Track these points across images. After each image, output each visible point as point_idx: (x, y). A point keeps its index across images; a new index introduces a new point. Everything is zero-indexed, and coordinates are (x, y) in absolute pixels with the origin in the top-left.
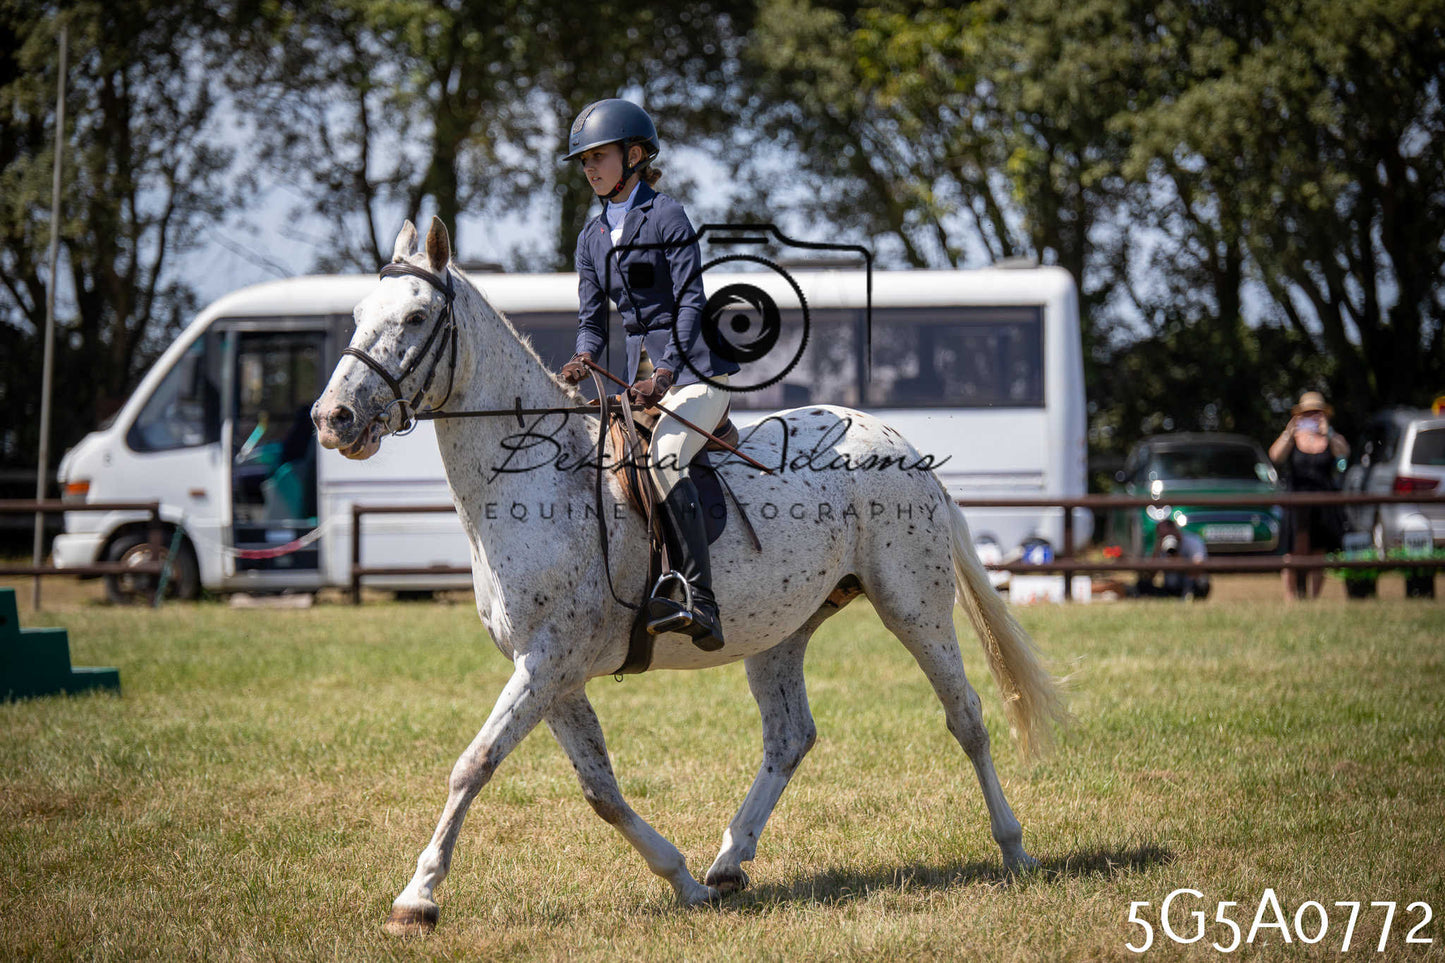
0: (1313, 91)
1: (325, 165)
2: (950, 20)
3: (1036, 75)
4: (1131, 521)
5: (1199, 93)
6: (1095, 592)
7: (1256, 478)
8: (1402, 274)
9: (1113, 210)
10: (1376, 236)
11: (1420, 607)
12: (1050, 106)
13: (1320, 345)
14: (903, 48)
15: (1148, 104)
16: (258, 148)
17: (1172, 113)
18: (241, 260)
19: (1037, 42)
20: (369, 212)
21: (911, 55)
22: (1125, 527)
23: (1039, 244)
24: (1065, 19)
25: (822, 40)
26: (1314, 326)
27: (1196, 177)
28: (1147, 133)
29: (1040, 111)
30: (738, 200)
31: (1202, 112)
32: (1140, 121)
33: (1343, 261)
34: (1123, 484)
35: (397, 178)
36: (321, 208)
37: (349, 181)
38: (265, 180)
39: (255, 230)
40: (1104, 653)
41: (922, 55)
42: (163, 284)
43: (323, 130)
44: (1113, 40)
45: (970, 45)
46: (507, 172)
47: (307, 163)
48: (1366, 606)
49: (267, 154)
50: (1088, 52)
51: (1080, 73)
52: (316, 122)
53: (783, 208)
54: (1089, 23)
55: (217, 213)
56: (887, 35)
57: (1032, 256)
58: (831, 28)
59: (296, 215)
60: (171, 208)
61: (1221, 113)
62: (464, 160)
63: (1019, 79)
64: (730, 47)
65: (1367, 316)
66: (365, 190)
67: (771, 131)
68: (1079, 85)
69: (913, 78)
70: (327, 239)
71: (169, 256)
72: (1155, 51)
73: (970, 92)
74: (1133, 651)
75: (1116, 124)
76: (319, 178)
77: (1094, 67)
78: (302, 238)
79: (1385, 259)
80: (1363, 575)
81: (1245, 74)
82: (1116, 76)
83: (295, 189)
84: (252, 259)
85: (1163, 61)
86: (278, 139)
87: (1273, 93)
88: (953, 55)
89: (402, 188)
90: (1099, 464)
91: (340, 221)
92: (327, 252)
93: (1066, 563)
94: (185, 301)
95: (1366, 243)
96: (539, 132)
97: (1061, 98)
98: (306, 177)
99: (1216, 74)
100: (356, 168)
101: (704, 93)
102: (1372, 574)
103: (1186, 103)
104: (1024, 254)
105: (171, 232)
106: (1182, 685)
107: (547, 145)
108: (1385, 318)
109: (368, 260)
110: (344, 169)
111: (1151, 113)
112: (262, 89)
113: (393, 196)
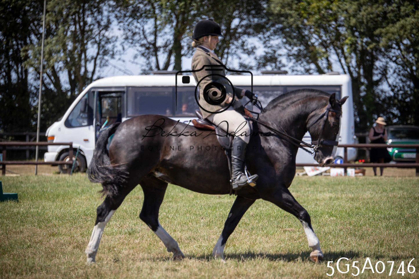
1: (144, 42)
3: (354, 15)
5: (402, 22)
6: (356, 173)
12: (358, 25)
14: (314, 8)
15: (388, 24)
16: (124, 37)
17: (393, 28)
18: (117, 70)
19: (355, 6)
20: (156, 56)
21: (316, 10)
25: (289, 5)
28: (386, 34)
29: (355, 26)
30: (267, 53)
31: (403, 27)
32: (384, 30)
35: (166, 46)
36: (143, 55)
37: (151, 46)
38: (126, 46)
39: (124, 61)
41: (319, 10)
43: (143, 31)
44: (377, 5)
47: (138, 41)
49: (127, 38)
50: (369, 9)
51: (367, 15)
52: (142, 29)
53: (280, 55)
55: (113, 56)
56: (309, 4)
59: (135, 57)
60: (98, 54)
61: (409, 27)
63: (350, 17)
66: (156, 49)
67: (275, 33)
68: (367, 18)
69: (317, 17)
70: (145, 64)
71: (98, 69)
72: (390, 8)
75: (377, 32)
76: (142, 45)
77: (372, 13)
78: (137, 64)
82: (379, 15)
83: (135, 49)
85: (392, 11)
86: (130, 34)
89: (167, 49)
91: (148, 59)
92: (145, 67)
97: (361, 22)
98: (138, 45)
99: (408, 15)
100: (153, 42)
101: (255, 20)
103: (398, 25)
105: (98, 62)
109: (156, 70)
110: (150, 43)
111: (388, 28)
112: (126, 19)
113: (165, 51)
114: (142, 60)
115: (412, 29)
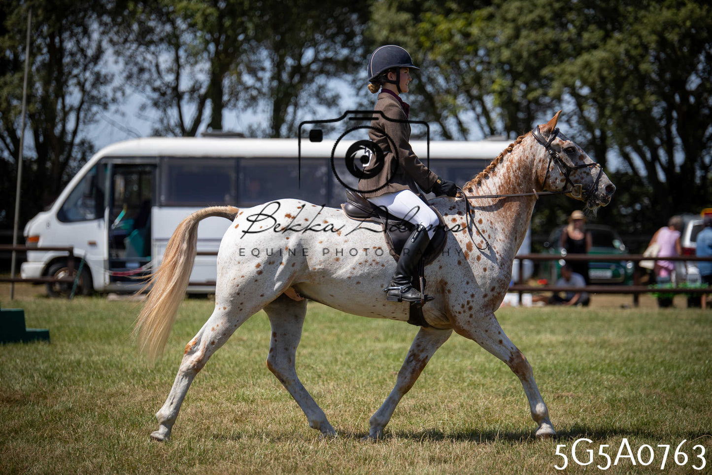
0: (642, 56)
1: (158, 83)
2: (466, 19)
3: (508, 45)
4: (551, 267)
5: (586, 57)
6: (534, 301)
7: (613, 247)
8: (687, 148)
9: (545, 113)
10: (674, 129)
11: (695, 312)
12: (514, 61)
13: (646, 182)
14: (442, 32)
15: (562, 61)
16: (125, 75)
17: (573, 66)
18: (116, 129)
19: (509, 31)
20: (179, 107)
21: (446, 35)
22: (549, 270)
23: (508, 129)
24: (523, 19)
25: (402, 27)
26: (643, 172)
27: (586, 98)
28: (561, 75)
29: (509, 62)
30: (361, 105)
31: (587, 65)
32: (557, 70)
33: (657, 141)
34: (548, 248)
35: (193, 90)
36: (156, 104)
37: (169, 91)
38: (128, 90)
39: (123, 115)
40: (538, 332)
41: (451, 36)
42: (77, 140)
43: (157, 66)
44: (546, 29)
45: (475, 30)
46: (247, 89)
47: (149, 82)
48: (668, 311)
49: (129, 77)
50: (533, 36)
51: (529, 45)
52: (154, 62)
54: (533, 22)
55: (105, 106)
56: (434, 25)
57: (504, 136)
58: (407, 22)
59: (143, 107)
60: (82, 103)
61: (596, 65)
62: (226, 82)
63: (499, 48)
64: (357, 29)
65: (669, 168)
66: (178, 96)
68: (528, 51)
69: (447, 46)
70: (158, 119)
71: (81, 126)
72: (566, 35)
73: (475, 53)
74: (553, 332)
75: (545, 71)
76: (155, 90)
77: (536, 43)
78: (146, 119)
79: (678, 140)
80: (666, 296)
81: (608, 47)
82: (546, 47)
83: (143, 94)
84: (121, 129)
85: (570, 40)
86: (135, 70)
87: (623, 57)
88: (466, 35)
89: (196, 95)
90: (536, 238)
91: (165, 111)
92: (158, 126)
93: (519, 287)
94: (88, 148)
95: (669, 132)
96: (263, 69)
97: (519, 57)
98: (148, 89)
99: (595, 47)
100: (173, 85)
101: (345, 52)
102: (671, 296)
103: (580, 61)
104: (500, 134)
105: (82, 115)
106: (577, 349)
107: (267, 75)
108: (678, 170)
109: (178, 131)
110: (168, 85)
111: (563, 66)
112: (128, 45)
113: (191, 99)
114: (154, 114)
115: (601, 69)
